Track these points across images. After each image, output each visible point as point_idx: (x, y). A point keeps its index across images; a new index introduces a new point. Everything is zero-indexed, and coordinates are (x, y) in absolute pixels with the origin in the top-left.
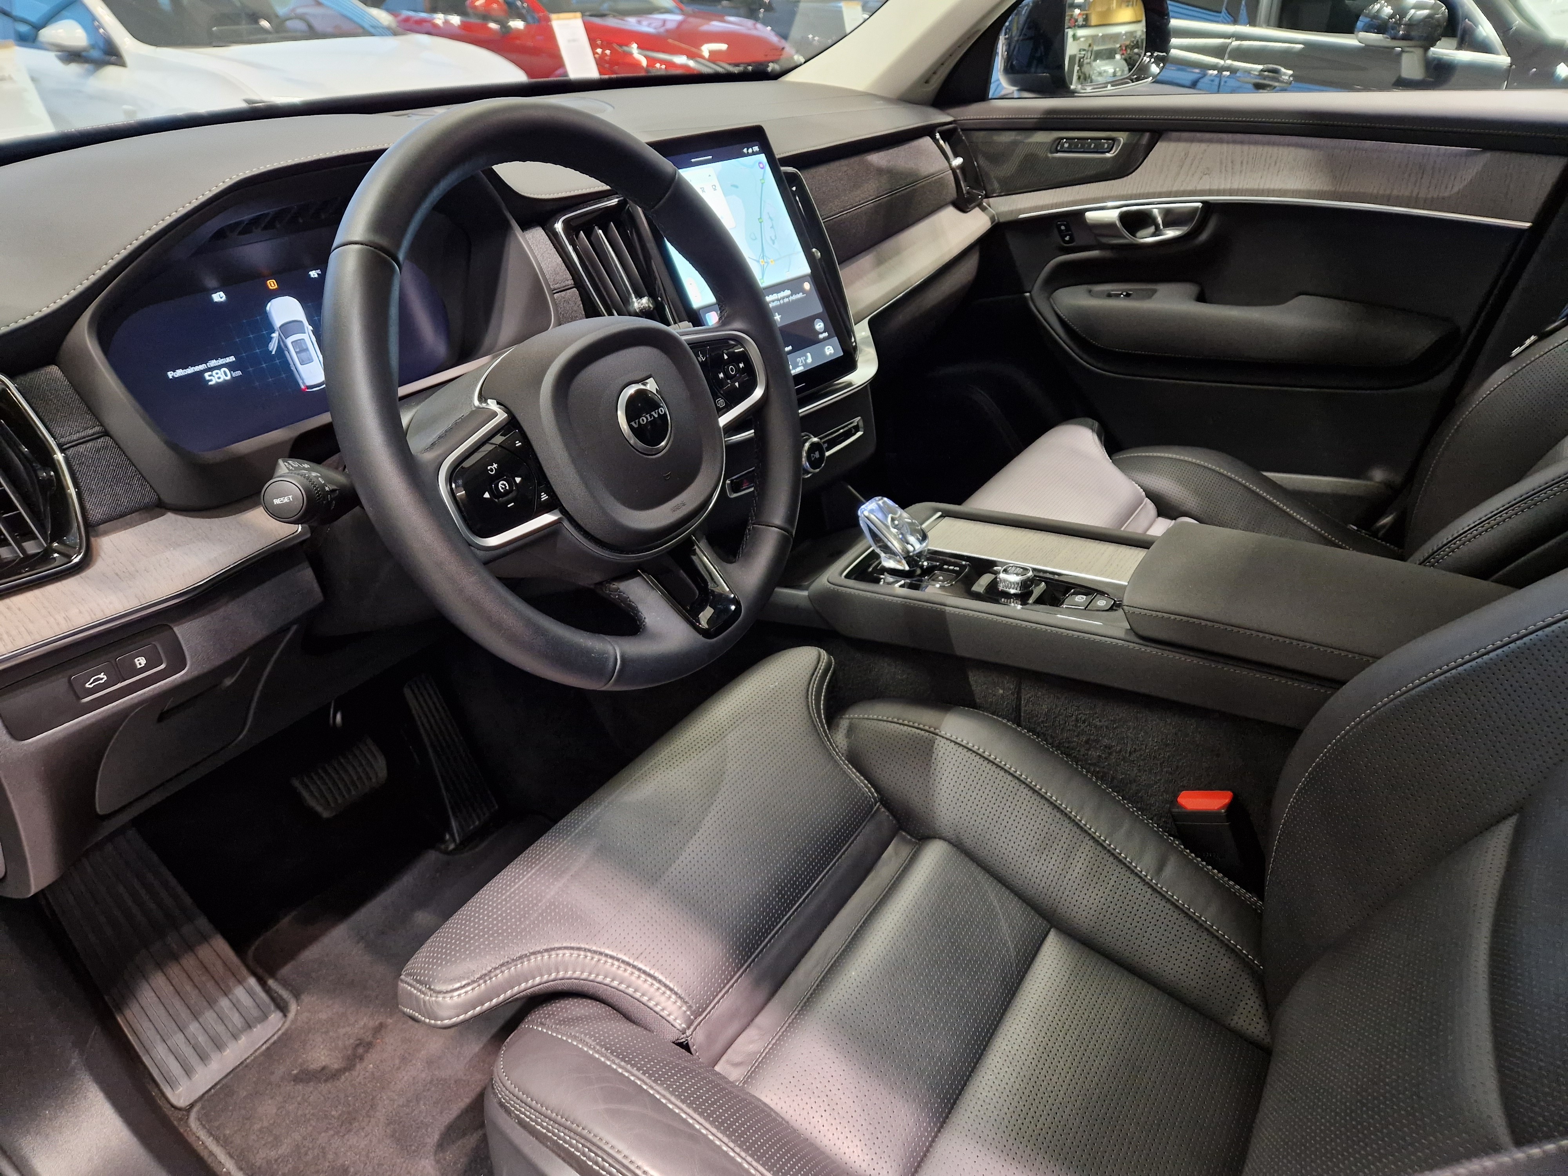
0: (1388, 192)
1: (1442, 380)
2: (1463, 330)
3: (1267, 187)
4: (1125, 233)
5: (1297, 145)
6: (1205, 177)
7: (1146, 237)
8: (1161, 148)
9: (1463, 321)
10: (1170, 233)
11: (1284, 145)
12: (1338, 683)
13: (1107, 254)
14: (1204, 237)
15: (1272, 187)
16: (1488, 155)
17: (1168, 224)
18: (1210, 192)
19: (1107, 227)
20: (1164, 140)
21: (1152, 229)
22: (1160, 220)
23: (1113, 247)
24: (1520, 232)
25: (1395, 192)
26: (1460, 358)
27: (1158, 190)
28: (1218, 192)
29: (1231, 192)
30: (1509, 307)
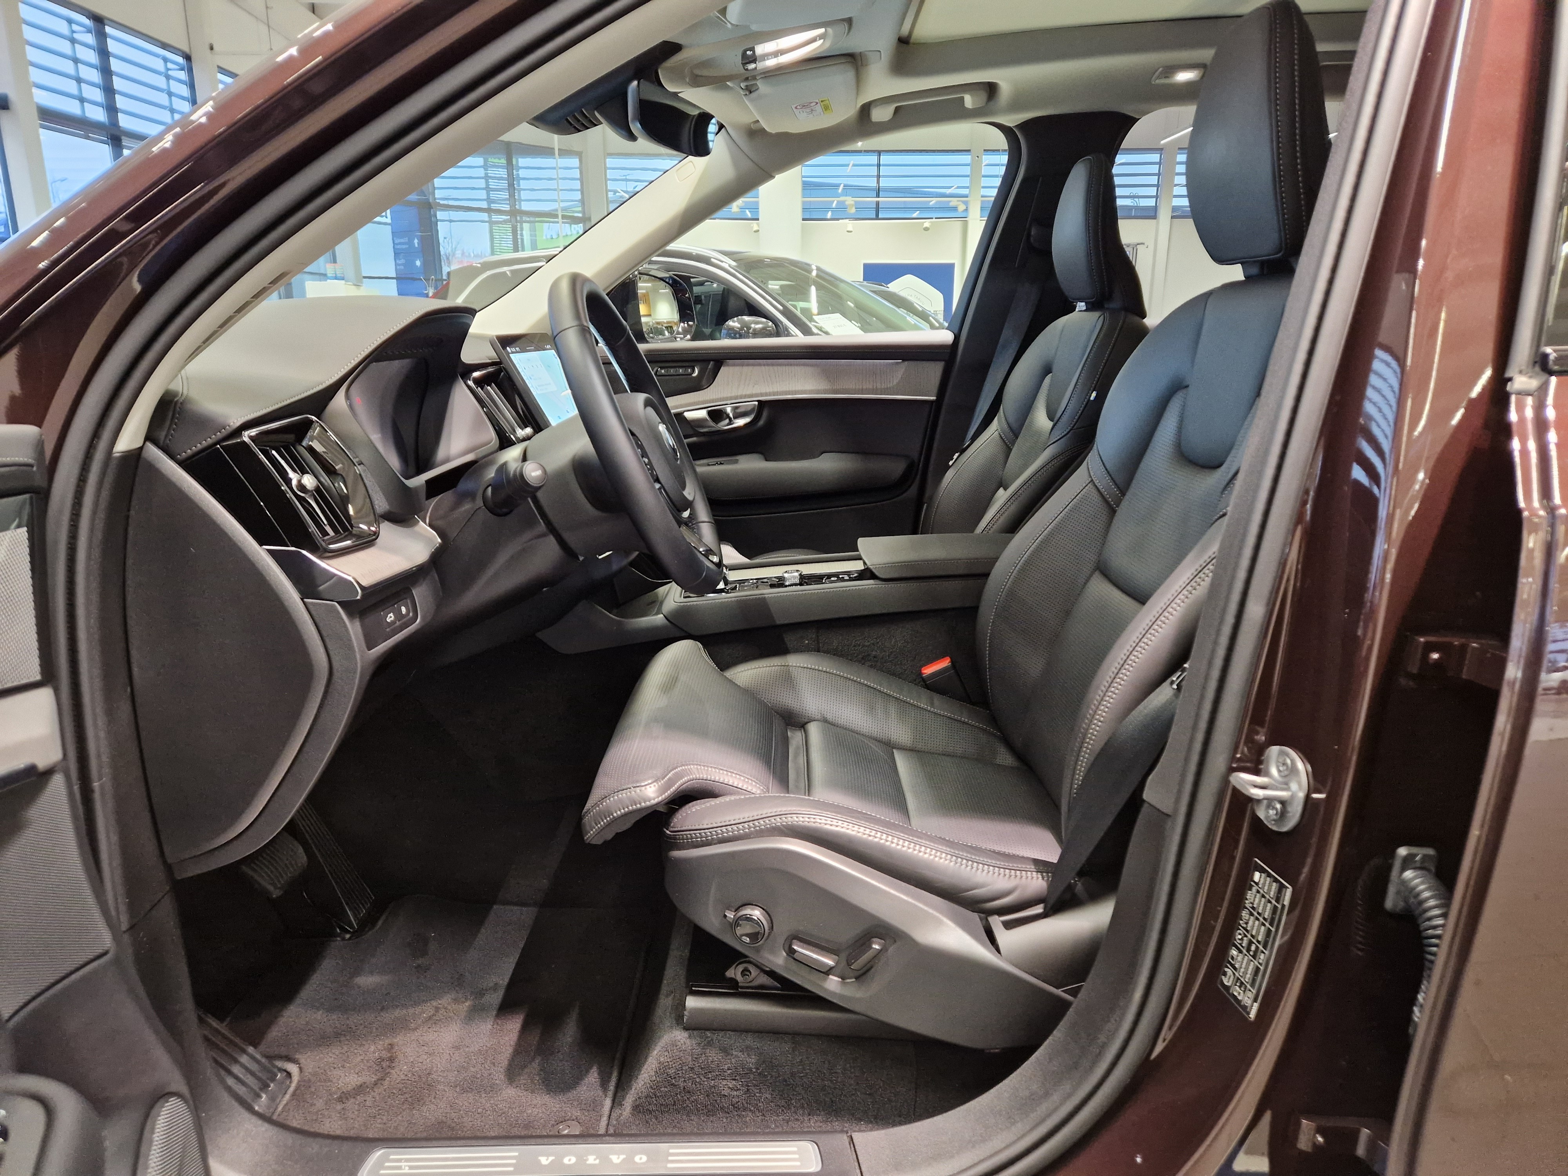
0: (861, 387)
1: (913, 491)
2: (916, 461)
3: (794, 389)
4: (712, 424)
5: (804, 365)
6: (756, 386)
7: (724, 425)
8: (723, 370)
9: (915, 455)
10: (740, 422)
11: (797, 365)
12: (986, 575)
13: (702, 439)
14: (761, 423)
15: (797, 389)
16: (906, 363)
17: (737, 416)
18: (762, 395)
19: (699, 422)
20: (725, 366)
21: (727, 421)
22: (731, 415)
23: (704, 434)
24: (932, 402)
25: (864, 387)
26: (918, 477)
27: (729, 395)
28: (766, 394)
29: (774, 394)
30: (935, 445)
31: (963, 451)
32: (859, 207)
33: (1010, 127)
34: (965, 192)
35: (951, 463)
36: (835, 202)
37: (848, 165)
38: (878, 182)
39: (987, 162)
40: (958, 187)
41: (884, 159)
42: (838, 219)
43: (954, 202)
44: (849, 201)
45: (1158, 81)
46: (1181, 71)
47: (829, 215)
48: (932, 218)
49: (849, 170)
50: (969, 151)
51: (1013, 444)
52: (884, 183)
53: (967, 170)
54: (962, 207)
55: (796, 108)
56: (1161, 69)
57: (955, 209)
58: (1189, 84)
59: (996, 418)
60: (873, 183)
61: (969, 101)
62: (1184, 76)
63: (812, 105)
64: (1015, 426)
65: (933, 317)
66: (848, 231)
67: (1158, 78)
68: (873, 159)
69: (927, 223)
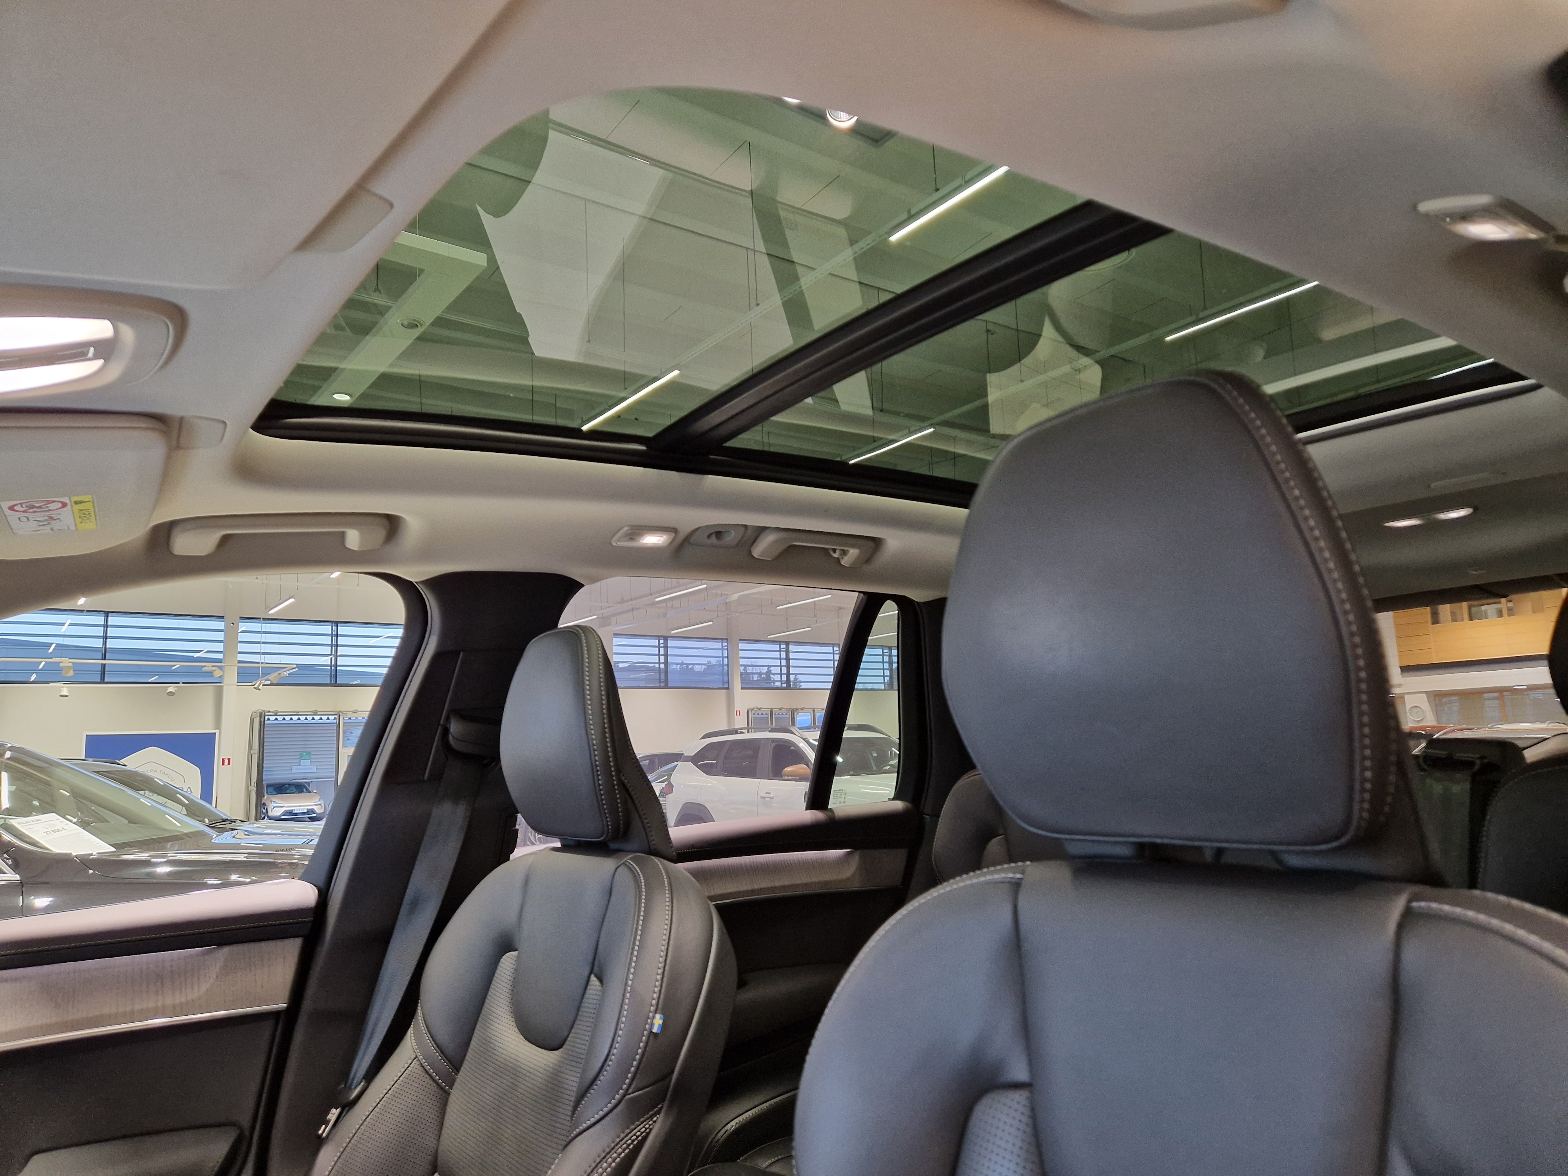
16: (226, 950)
30: (286, 1096)
31: (348, 1106)
32: (76, 668)
33: (411, 582)
34: (220, 656)
35: (323, 1131)
36: (43, 663)
37: (63, 624)
38: (105, 643)
39: (244, 629)
40: (208, 652)
41: (112, 620)
42: (47, 683)
43: (208, 667)
44: (66, 662)
45: (620, 544)
46: (647, 533)
47: (33, 678)
48: (179, 683)
49: (63, 630)
50: (223, 617)
51: (451, 1085)
52: (111, 644)
53: (220, 636)
54: (218, 673)
55: (11, 508)
56: (626, 528)
57: (210, 674)
58: (653, 550)
59: (410, 1031)
60: (99, 643)
61: (353, 539)
62: (652, 540)
63: (52, 506)
64: (451, 1048)
65: (181, 794)
66: (61, 696)
67: (619, 540)
68: (100, 620)
69: (171, 688)
